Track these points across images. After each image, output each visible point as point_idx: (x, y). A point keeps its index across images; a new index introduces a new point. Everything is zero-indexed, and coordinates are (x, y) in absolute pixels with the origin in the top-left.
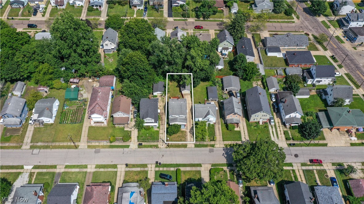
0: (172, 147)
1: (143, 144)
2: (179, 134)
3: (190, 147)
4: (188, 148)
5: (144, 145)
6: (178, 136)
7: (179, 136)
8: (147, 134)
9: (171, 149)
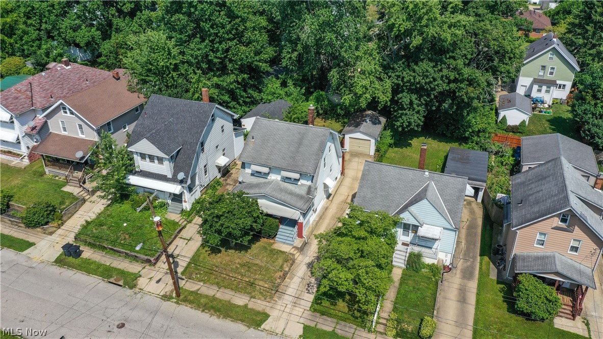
0: (191, 302)
1: (87, 253)
2: (256, 256)
3: (279, 331)
4: (264, 334)
5: (88, 262)
6: (243, 265)
7: (247, 266)
8: (127, 221)
9: (186, 311)
